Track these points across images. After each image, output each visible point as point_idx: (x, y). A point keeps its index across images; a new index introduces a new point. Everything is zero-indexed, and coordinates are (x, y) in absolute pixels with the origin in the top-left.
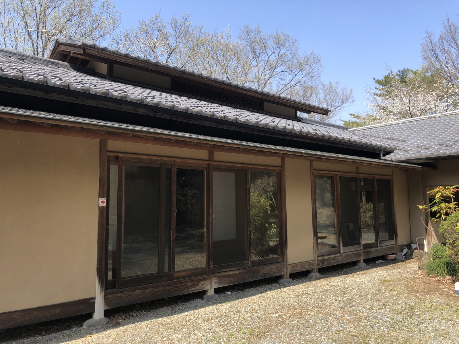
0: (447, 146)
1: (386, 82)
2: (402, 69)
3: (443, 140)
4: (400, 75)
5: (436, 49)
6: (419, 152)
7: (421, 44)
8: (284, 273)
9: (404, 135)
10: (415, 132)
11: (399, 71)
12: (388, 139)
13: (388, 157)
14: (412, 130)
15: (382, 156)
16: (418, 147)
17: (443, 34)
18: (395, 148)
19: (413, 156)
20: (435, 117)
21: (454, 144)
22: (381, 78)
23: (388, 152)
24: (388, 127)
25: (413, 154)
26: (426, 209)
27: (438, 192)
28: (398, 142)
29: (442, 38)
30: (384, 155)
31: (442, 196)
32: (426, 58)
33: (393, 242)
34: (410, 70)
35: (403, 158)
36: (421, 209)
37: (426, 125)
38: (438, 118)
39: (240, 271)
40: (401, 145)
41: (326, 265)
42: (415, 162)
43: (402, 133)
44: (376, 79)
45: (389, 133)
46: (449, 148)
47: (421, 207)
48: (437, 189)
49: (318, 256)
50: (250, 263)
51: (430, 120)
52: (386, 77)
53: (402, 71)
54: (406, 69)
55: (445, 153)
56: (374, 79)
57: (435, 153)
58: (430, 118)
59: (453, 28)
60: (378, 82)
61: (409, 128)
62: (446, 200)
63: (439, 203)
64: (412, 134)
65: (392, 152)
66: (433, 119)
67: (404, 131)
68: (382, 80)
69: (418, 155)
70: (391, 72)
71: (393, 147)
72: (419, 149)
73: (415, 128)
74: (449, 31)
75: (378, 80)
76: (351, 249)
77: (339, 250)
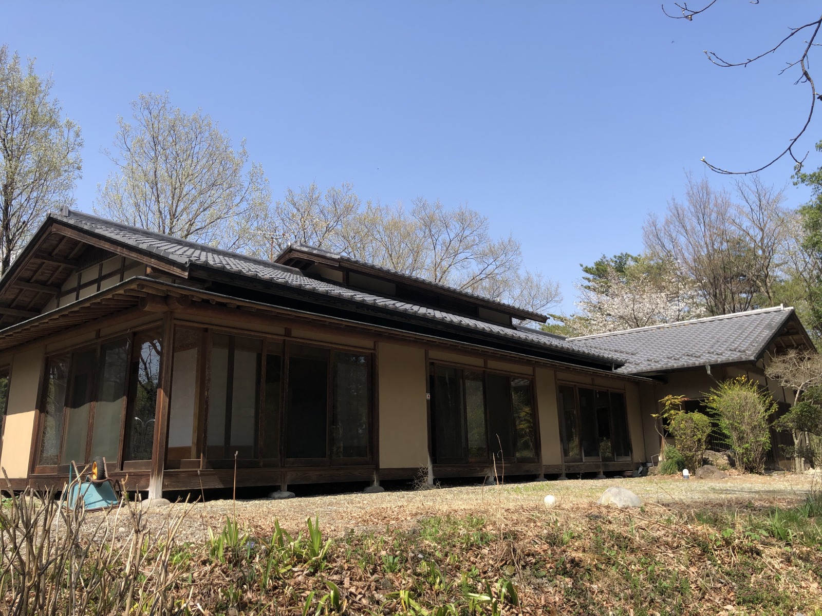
0: (675, 359)
1: (599, 271)
2: (618, 254)
3: (671, 354)
4: (616, 262)
5: (662, 235)
6: (649, 365)
7: (643, 228)
8: (540, 473)
9: (632, 347)
10: (644, 344)
11: (615, 257)
12: (615, 351)
13: (619, 371)
14: (640, 342)
15: (613, 369)
16: (648, 360)
17: (669, 217)
18: (626, 362)
19: (644, 369)
20: (663, 327)
21: (681, 357)
22: (591, 265)
23: (619, 365)
24: (613, 337)
25: (644, 367)
26: (658, 417)
27: (667, 400)
28: (627, 355)
29: (668, 223)
30: (616, 368)
31: (671, 403)
32: (650, 246)
33: (629, 459)
34: (629, 256)
35: (635, 371)
36: (654, 418)
37: (654, 337)
38: (667, 329)
39: (509, 465)
40: (631, 359)
41: (571, 471)
42: (647, 374)
43: (630, 345)
44: (584, 266)
45: (616, 345)
46: (676, 361)
47: (654, 415)
48: (667, 398)
49: (565, 462)
50: (516, 459)
51: (659, 330)
52: (598, 264)
53: (619, 257)
54: (624, 254)
55: (673, 366)
56: (582, 266)
57: (664, 366)
58: (659, 328)
59: (680, 212)
60: (587, 270)
61: (637, 339)
62: (675, 407)
63: (669, 410)
64: (641, 346)
65: (623, 365)
66: (662, 330)
67: (632, 343)
68: (593, 268)
69: (648, 368)
70: (605, 258)
71: (624, 360)
72: (650, 363)
73: (643, 340)
74: (676, 213)
75: (587, 267)
76: (592, 459)
77: (582, 459)
